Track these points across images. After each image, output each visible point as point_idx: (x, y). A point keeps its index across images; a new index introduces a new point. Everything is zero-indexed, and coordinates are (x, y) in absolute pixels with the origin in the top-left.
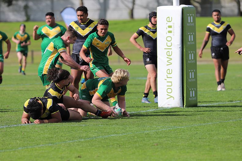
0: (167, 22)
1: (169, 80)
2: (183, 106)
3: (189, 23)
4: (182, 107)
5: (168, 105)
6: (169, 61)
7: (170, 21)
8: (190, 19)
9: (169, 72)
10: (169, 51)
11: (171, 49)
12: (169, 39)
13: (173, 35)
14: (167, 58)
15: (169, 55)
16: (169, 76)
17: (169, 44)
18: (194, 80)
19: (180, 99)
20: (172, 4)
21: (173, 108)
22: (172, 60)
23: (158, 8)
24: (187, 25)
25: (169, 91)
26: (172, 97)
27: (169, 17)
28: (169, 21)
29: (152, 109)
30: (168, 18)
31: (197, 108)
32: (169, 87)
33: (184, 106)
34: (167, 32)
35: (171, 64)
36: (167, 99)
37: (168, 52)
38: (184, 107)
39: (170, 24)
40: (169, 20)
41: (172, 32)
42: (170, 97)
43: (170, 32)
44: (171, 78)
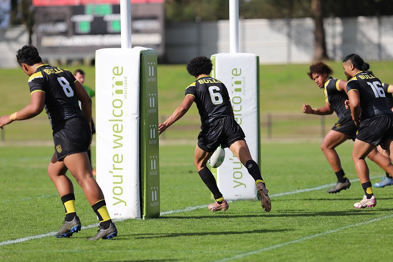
0: (115, 76)
1: (117, 172)
2: (142, 217)
3: (149, 77)
4: (141, 219)
5: (115, 215)
6: (117, 142)
7: (119, 73)
8: (150, 71)
9: (117, 159)
10: (117, 125)
11: (122, 121)
12: (117, 104)
13: (125, 97)
14: (114, 135)
15: (117, 132)
17: (118, 112)
18: (156, 173)
19: (137, 204)
22: (122, 139)
23: (98, 52)
25: (118, 191)
26: (122, 201)
27: (117, 67)
28: (117, 74)
30: (116, 70)
32: (118, 185)
33: (144, 216)
34: (114, 93)
35: (122, 145)
36: (114, 204)
39: (119, 79)
40: (117, 71)
41: (123, 92)
42: (119, 201)
43: (119, 92)
44: (122, 169)
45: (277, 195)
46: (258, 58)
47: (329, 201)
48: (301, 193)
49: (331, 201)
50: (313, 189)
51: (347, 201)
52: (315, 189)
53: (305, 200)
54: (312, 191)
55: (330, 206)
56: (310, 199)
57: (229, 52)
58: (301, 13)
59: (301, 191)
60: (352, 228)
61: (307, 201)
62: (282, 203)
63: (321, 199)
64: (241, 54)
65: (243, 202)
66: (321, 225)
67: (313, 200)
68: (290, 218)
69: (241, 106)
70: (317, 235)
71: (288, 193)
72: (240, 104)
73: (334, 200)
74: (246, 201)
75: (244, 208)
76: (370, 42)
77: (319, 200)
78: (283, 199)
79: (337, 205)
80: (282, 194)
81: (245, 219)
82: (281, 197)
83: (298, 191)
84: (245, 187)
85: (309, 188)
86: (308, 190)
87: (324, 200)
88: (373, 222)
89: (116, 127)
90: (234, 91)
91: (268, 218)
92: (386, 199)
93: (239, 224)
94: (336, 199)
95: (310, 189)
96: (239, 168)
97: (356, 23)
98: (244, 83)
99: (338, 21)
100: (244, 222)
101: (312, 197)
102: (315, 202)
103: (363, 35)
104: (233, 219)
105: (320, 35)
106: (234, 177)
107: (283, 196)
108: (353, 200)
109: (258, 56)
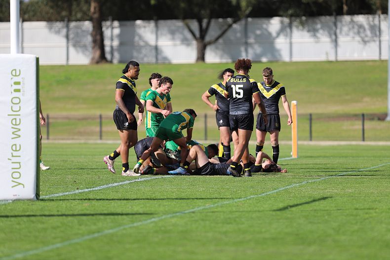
45: (56, 195)
46: (37, 60)
47: (107, 201)
48: (80, 193)
49: (110, 201)
50: (92, 189)
51: (125, 201)
52: (94, 189)
53: (84, 200)
54: (90, 191)
55: (109, 206)
56: (89, 199)
57: (10, 53)
58: (79, 15)
59: (80, 191)
60: (130, 227)
61: (86, 201)
62: (61, 203)
63: (100, 199)
64: (21, 55)
65: (23, 202)
66: (100, 225)
67: (92, 199)
68: (70, 218)
69: (20, 107)
70: (96, 235)
71: (67, 193)
72: (19, 105)
73: (112, 200)
74: (25, 201)
75: (23, 208)
76: (147, 44)
77: (97, 200)
78: (62, 198)
79: (116, 205)
80: (61, 194)
81: (25, 219)
82: (60, 196)
83: (77, 191)
84: (24, 187)
85: (87, 188)
86: (87, 190)
87: (104, 200)
88: (152, 223)
90: (13, 91)
91: (47, 218)
92: (163, 199)
93: (19, 224)
94: (114, 199)
95: (89, 189)
96: (18, 168)
97: (134, 26)
98: (24, 84)
99: (116, 23)
100: (24, 222)
101: (91, 197)
102: (94, 202)
103: (140, 37)
104: (13, 219)
105: (98, 37)
106: (13, 177)
107: (62, 196)
108: (132, 200)
109: (37, 57)
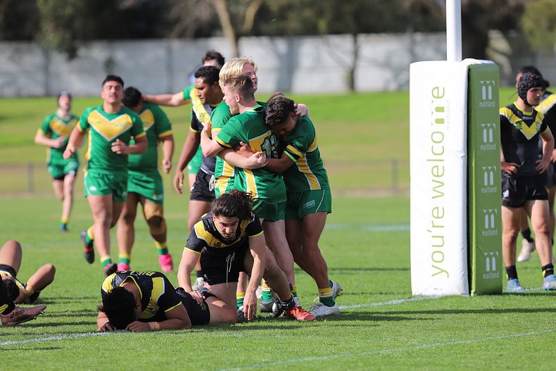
0: (434, 99)
1: (437, 232)
2: (470, 293)
3: (483, 101)
4: (468, 296)
5: (435, 289)
6: (436, 189)
7: (440, 95)
8: (485, 93)
9: (438, 214)
10: (437, 166)
11: (443, 160)
12: (437, 137)
13: (448, 128)
14: (433, 181)
15: (437, 175)
16: (437, 222)
17: (438, 149)
18: (495, 233)
19: (463, 275)
20: (444, 57)
21: (446, 297)
22: (443, 185)
23: (412, 65)
24: (478, 105)
25: (438, 257)
26: (443, 271)
27: (438, 88)
28: (438, 97)
29: (399, 299)
30: (436, 91)
31: (501, 297)
32: (438, 249)
33: (473, 291)
35: (443, 194)
36: (433, 275)
37: (434, 167)
38: (472, 294)
39: (439, 103)
40: (437, 93)
41: (445, 121)
42: (440, 271)
43: (440, 121)
44: (443, 227)
89: (435, 169)
